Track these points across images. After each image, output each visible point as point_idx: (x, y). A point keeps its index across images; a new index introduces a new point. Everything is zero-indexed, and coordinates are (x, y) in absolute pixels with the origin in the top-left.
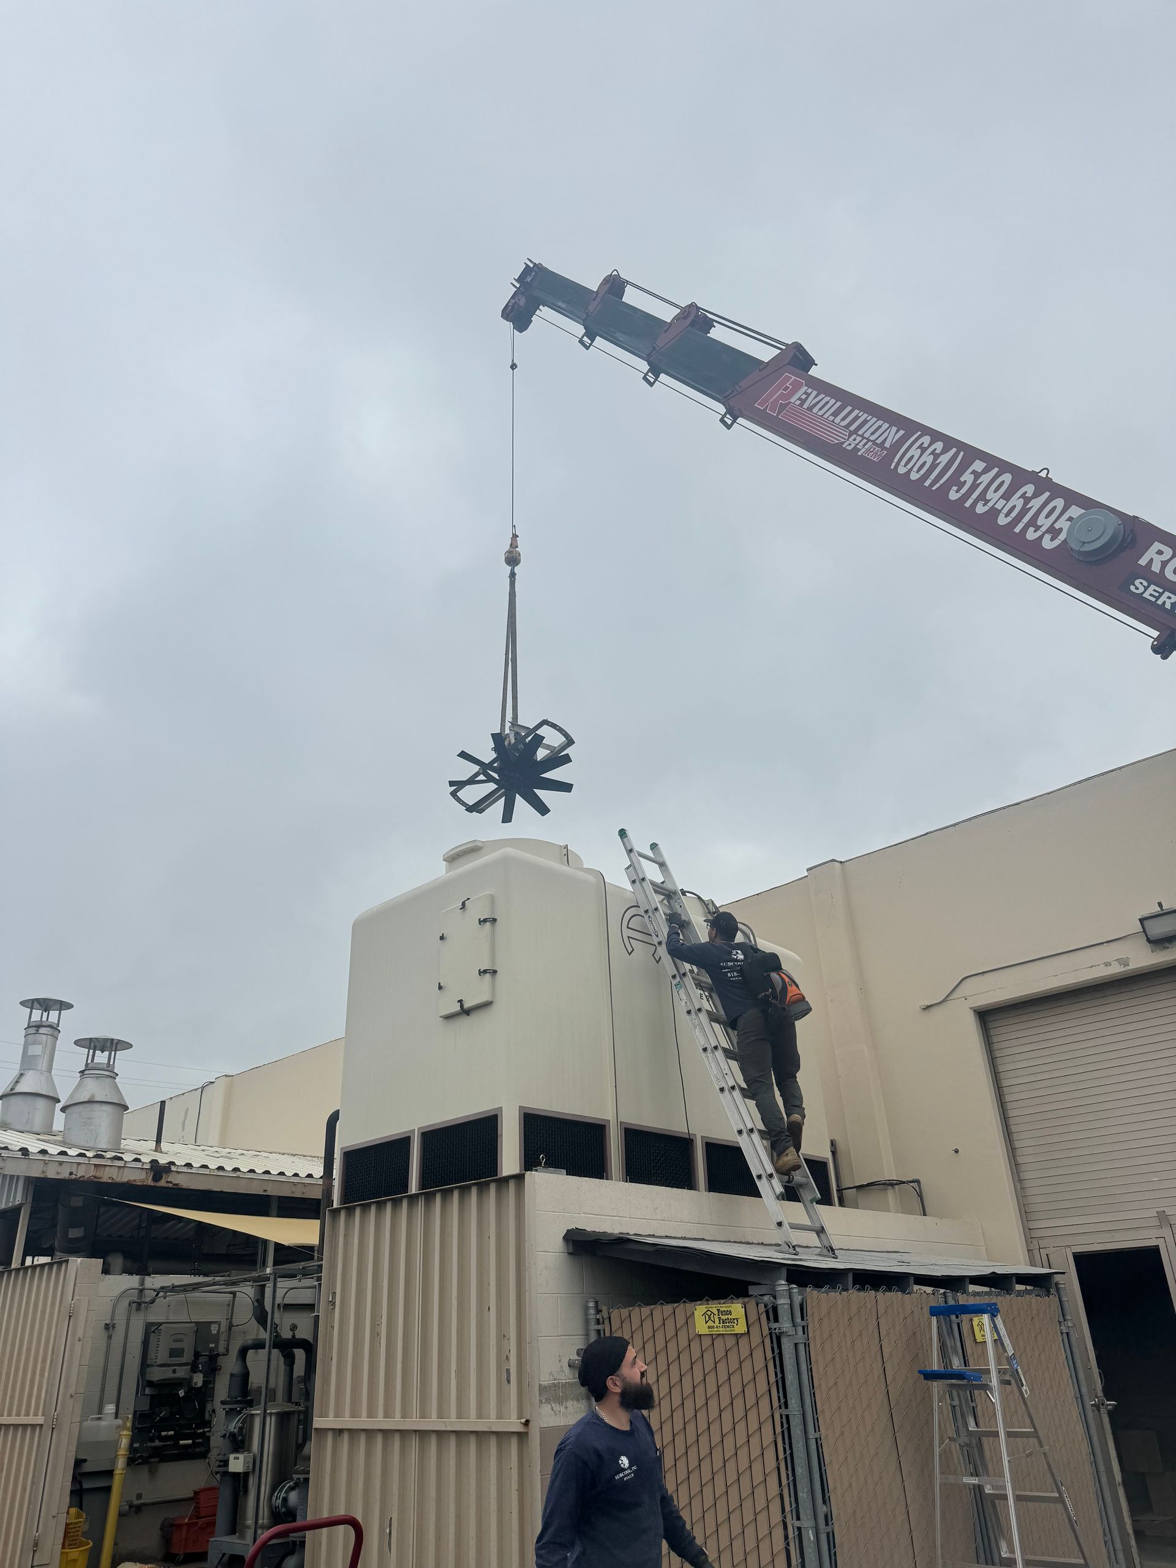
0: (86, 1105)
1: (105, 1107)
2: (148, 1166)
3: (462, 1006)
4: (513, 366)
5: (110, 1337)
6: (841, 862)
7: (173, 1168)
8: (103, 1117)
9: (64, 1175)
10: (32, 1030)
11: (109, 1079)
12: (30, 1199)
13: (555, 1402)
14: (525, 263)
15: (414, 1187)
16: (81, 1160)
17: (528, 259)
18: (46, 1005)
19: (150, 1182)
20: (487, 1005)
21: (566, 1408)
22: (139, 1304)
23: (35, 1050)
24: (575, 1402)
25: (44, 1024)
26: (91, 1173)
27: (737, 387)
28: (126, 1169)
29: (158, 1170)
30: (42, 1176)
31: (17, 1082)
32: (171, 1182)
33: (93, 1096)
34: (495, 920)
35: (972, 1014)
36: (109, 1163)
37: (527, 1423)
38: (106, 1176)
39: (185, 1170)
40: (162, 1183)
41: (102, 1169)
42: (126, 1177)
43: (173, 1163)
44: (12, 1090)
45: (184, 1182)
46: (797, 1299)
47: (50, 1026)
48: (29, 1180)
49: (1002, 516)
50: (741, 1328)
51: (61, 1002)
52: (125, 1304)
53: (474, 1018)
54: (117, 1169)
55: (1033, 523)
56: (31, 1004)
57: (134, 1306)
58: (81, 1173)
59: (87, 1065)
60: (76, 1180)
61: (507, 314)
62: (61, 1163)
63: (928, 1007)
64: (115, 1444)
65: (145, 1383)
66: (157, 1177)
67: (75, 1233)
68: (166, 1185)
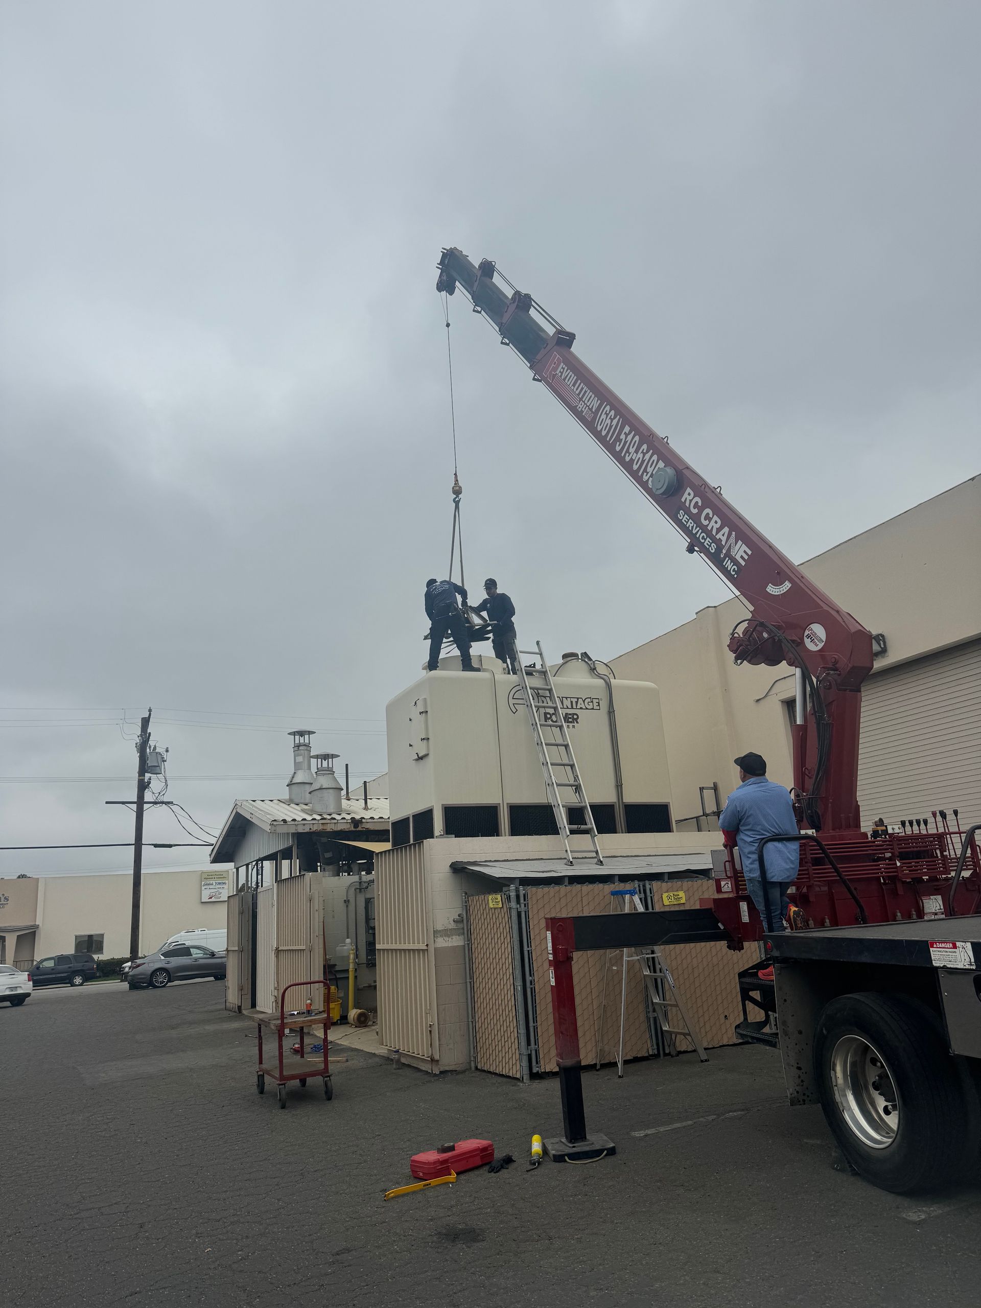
0: (319, 791)
1: (331, 791)
2: (350, 821)
3: (418, 756)
4: (448, 325)
5: (347, 906)
6: (715, 607)
7: (363, 820)
8: (330, 797)
9: (307, 830)
10: (296, 749)
11: (330, 775)
12: (296, 842)
13: (445, 936)
14: (441, 252)
15: (412, 842)
16: (314, 822)
17: (442, 248)
18: (301, 734)
19: (353, 829)
20: (426, 755)
21: (452, 939)
22: (360, 889)
23: (300, 759)
24: (457, 936)
25: (302, 744)
26: (321, 827)
27: (535, 360)
28: (339, 824)
29: (356, 822)
30: (296, 832)
31: (293, 777)
32: (364, 828)
33: (322, 785)
34: (427, 712)
35: (780, 703)
36: (329, 822)
37: (427, 945)
38: (329, 828)
39: (370, 820)
40: (359, 829)
41: (326, 825)
42: (340, 827)
43: (363, 818)
44: (291, 782)
45: (371, 827)
46: (522, 893)
47: (305, 745)
48: (293, 834)
49: (634, 466)
50: (500, 905)
51: (309, 731)
52: (352, 891)
53: (424, 760)
54: (334, 824)
55: (645, 470)
56: (294, 734)
57: (358, 890)
58: (315, 828)
59: (318, 769)
60: (313, 832)
61: (440, 288)
62: (304, 825)
63: (758, 701)
64: (348, 957)
65: (370, 928)
66: (356, 825)
67: (328, 855)
68: (362, 829)
